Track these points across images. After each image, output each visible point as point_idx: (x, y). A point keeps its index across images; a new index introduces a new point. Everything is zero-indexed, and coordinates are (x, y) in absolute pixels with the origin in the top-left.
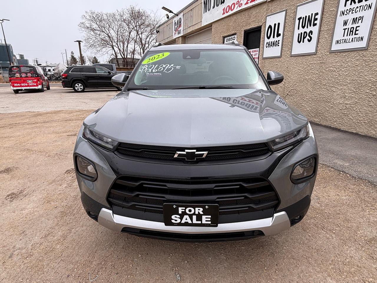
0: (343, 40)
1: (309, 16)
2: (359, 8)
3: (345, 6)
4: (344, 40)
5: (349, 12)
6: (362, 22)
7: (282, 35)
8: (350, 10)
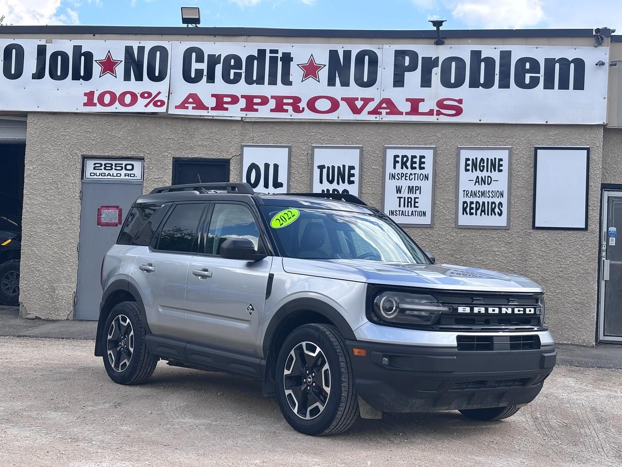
0: (399, 211)
1: (339, 168)
2: (413, 175)
3: (395, 168)
4: (401, 212)
5: (402, 177)
6: (420, 194)
7: (285, 185)
8: (403, 175)
